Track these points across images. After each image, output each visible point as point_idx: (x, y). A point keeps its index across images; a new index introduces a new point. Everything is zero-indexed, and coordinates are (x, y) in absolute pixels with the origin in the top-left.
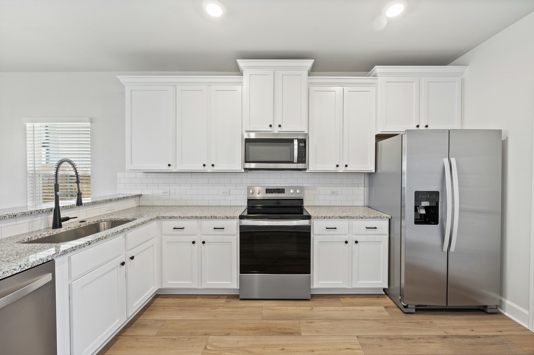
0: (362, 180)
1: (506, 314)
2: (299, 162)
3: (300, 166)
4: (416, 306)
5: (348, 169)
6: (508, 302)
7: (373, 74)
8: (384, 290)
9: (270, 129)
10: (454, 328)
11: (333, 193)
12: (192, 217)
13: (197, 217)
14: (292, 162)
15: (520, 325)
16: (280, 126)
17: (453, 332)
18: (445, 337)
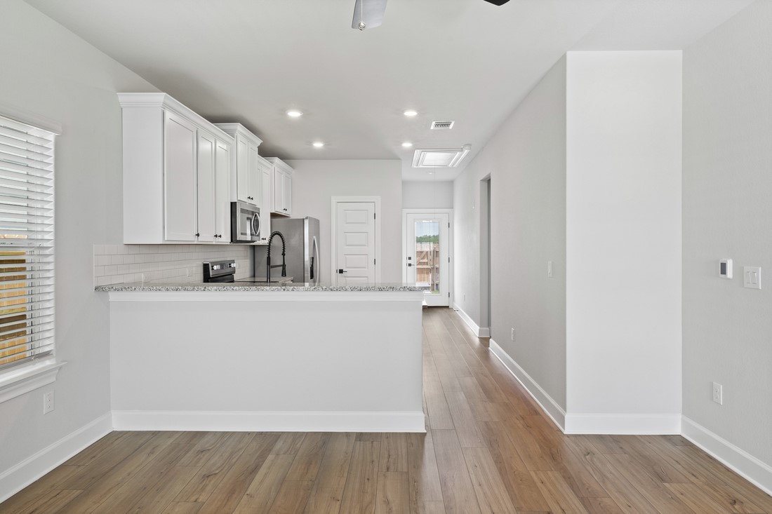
0: (248, 253)
16: (252, 199)
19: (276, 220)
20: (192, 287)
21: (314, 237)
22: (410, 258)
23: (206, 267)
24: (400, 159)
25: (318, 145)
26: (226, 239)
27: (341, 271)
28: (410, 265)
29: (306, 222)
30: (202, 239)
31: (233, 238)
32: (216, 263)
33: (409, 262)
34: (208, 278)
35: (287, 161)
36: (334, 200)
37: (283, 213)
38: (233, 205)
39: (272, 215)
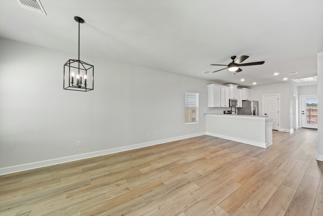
19: (244, 102)
20: (221, 114)
21: (256, 106)
22: (303, 111)
23: (224, 111)
24: (289, 82)
25: (255, 84)
26: (228, 106)
27: (266, 114)
28: (303, 114)
29: (252, 102)
30: (222, 106)
31: (230, 106)
32: (227, 111)
34: (224, 113)
36: (263, 96)
37: (247, 100)
38: (230, 100)
39: (243, 101)
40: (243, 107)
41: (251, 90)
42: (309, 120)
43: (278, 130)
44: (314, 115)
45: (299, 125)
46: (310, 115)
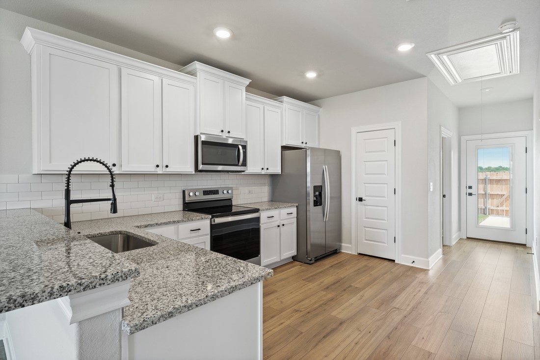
0: (267, 181)
1: (343, 251)
2: (242, 165)
3: (242, 168)
4: (315, 258)
5: (268, 171)
6: (343, 244)
7: (280, 100)
8: (293, 257)
9: (221, 134)
10: (332, 262)
11: (250, 192)
12: (166, 224)
13: (174, 222)
14: (237, 165)
15: (349, 254)
16: (229, 132)
17: (332, 264)
18: (332, 266)
19: (287, 152)
22: (470, 187)
23: (184, 193)
24: (425, 76)
27: (361, 200)
28: (470, 194)
33: (470, 191)
35: (312, 102)
36: (354, 130)
37: (303, 146)
38: (196, 138)
39: (284, 148)
40: (287, 171)
41: (321, 110)
42: (484, 205)
43: (394, 261)
44: (493, 193)
45: (460, 229)
46: (486, 194)
